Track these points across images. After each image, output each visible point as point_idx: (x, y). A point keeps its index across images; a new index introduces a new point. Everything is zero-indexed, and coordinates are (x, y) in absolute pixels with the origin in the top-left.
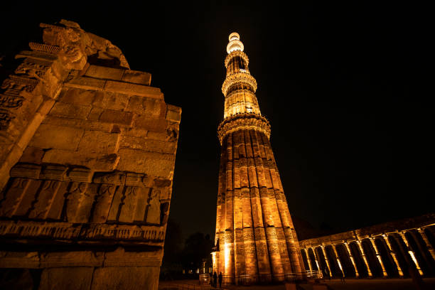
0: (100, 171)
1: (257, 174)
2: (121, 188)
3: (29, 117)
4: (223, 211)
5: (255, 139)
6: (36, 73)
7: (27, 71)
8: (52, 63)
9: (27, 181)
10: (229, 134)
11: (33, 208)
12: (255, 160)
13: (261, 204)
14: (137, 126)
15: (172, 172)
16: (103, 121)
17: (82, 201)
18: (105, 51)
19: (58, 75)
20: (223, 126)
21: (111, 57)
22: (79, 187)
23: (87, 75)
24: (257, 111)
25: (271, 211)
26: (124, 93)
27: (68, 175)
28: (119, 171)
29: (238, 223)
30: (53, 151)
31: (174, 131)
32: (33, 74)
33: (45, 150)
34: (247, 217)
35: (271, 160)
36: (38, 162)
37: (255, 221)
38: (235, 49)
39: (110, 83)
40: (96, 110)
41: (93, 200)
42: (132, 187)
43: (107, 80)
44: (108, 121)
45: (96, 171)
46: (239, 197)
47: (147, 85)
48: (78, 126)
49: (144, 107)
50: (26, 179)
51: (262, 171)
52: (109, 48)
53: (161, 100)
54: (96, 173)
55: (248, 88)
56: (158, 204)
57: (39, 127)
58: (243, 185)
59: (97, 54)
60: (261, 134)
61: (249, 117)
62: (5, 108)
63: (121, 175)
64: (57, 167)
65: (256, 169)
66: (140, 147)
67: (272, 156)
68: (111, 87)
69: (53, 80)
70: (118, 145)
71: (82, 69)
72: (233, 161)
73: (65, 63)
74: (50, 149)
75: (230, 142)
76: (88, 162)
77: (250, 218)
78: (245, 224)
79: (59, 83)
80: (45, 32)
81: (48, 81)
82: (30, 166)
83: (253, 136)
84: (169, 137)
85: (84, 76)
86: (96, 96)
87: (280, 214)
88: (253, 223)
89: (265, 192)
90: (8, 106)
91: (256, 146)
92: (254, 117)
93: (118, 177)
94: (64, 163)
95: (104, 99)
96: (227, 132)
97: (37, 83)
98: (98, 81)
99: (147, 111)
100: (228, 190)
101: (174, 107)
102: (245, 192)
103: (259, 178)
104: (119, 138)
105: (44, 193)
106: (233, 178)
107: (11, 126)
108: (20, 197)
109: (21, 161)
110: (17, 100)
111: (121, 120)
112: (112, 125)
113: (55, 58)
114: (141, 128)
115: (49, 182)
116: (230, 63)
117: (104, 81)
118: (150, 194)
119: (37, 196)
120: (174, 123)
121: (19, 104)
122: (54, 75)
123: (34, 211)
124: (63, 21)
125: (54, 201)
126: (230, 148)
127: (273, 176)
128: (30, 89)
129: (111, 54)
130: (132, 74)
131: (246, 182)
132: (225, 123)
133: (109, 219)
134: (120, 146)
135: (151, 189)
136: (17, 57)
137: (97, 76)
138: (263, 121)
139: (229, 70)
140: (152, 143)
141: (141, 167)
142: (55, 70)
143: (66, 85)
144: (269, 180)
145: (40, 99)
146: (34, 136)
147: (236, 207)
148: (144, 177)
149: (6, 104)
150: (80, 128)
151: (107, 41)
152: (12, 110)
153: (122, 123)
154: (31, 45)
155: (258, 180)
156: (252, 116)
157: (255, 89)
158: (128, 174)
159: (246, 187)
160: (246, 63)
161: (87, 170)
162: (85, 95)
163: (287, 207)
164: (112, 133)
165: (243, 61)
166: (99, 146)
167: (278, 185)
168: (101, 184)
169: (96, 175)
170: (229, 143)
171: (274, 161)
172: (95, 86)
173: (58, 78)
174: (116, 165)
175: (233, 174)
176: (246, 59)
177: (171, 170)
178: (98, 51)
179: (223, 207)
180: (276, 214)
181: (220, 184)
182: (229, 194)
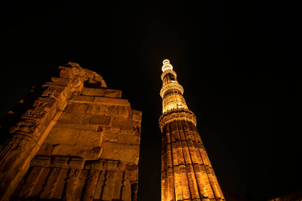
0: (90, 159)
1: (190, 153)
2: (104, 172)
3: (47, 124)
4: (166, 185)
5: (186, 126)
6: (54, 95)
7: (49, 94)
8: (64, 89)
9: (41, 169)
10: (167, 124)
11: (43, 190)
12: (188, 143)
13: (196, 178)
14: (114, 126)
15: (138, 159)
16: (93, 123)
17: (77, 183)
18: (93, 78)
19: (66, 95)
20: (162, 119)
21: (96, 81)
22: (75, 173)
23: (83, 94)
24: (186, 107)
25: (204, 184)
26: (105, 104)
27: (68, 164)
28: (102, 159)
29: (179, 195)
30: (59, 146)
31: (137, 128)
32: (52, 96)
33: (54, 146)
34: (185, 189)
35: (199, 142)
36: (49, 154)
37: (193, 193)
38: (168, 68)
39: (97, 99)
40: (88, 116)
41: (84, 183)
42: (111, 171)
43: (95, 96)
44: (95, 123)
45: (86, 159)
46: (178, 172)
47: (119, 98)
48: (76, 127)
49: (118, 113)
50: (41, 167)
51: (193, 151)
52: (95, 76)
53: (128, 107)
54: (86, 161)
55: (178, 92)
56: (130, 185)
57: (52, 129)
58: (180, 163)
59: (88, 81)
60: (190, 123)
61: (180, 112)
62: (34, 119)
63: (104, 162)
64: (61, 158)
65: (189, 150)
66: (116, 140)
67: (200, 139)
68: (97, 101)
69: (63, 99)
70: (101, 140)
71: (80, 90)
72: (171, 144)
73: (71, 88)
74: (58, 145)
75: (168, 129)
76: (81, 153)
77: (188, 190)
78: (184, 196)
79: (66, 100)
80: (62, 71)
81: (61, 100)
82: (44, 158)
83: (184, 125)
84: (135, 133)
85: (81, 95)
86: (88, 107)
87: (211, 186)
88: (191, 196)
89: (198, 168)
90: (36, 118)
91: (187, 132)
92: (183, 111)
93: (101, 164)
94: (66, 155)
95: (93, 109)
96: (166, 123)
97: (54, 102)
98: (89, 97)
99: (120, 115)
100: (169, 167)
101: (137, 111)
102: (182, 168)
103: (192, 157)
104: (102, 134)
105: (51, 178)
106: (172, 157)
107: (37, 130)
108: (35, 181)
109: (39, 154)
110: (41, 113)
111: (103, 122)
112: (98, 126)
113: (66, 86)
114: (116, 126)
115: (56, 169)
116: (164, 77)
117: (93, 97)
118: (123, 177)
119: (46, 180)
120: (138, 122)
121: (42, 116)
122: (64, 96)
123: (44, 192)
124: (70, 63)
125: (58, 184)
126: (168, 134)
127: (202, 155)
128: (50, 106)
129: (97, 80)
130: (110, 92)
131: (182, 160)
132: (164, 116)
133: (95, 198)
134: (103, 140)
135: (124, 173)
136: (44, 86)
137: (89, 94)
138: (190, 113)
139: (164, 81)
140: (124, 137)
141: (117, 155)
142: (65, 93)
143: (70, 101)
144: (200, 158)
145: (55, 111)
146: (48, 136)
147: (176, 181)
148: (119, 163)
149: (35, 116)
150: (78, 129)
151: (94, 73)
152: (38, 120)
153: (104, 124)
154: (53, 79)
155: (191, 158)
156: (182, 110)
157: (182, 92)
158: (109, 162)
159: (183, 164)
160: (174, 76)
161: (81, 160)
162: (81, 107)
163: (216, 181)
164: (98, 131)
165: (173, 75)
166: (89, 141)
167: (207, 162)
168: (90, 170)
169: (87, 163)
170: (168, 131)
171: (201, 142)
172: (88, 101)
173: (66, 97)
174: (100, 154)
175: (172, 154)
176: (175, 75)
177: (137, 157)
178: (89, 78)
179: (166, 182)
180: (208, 186)
181: (163, 162)
182: (170, 170)
